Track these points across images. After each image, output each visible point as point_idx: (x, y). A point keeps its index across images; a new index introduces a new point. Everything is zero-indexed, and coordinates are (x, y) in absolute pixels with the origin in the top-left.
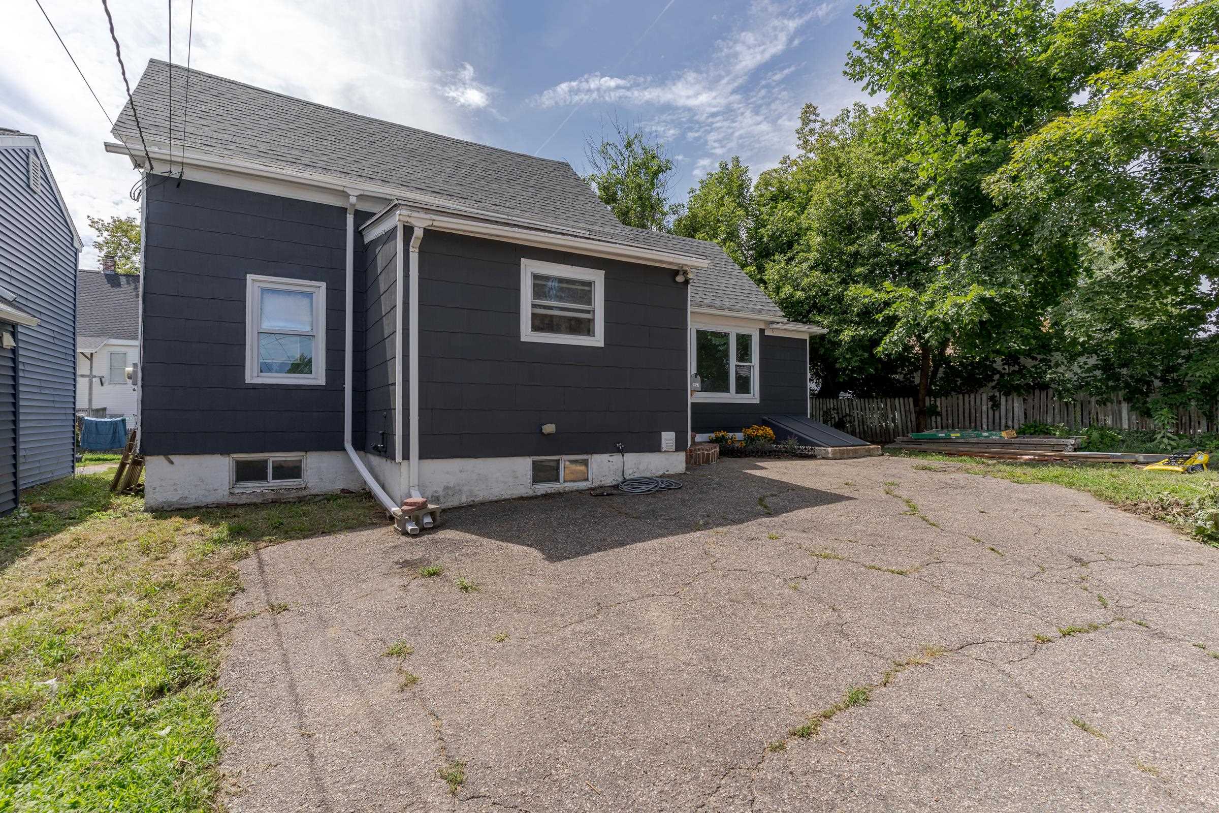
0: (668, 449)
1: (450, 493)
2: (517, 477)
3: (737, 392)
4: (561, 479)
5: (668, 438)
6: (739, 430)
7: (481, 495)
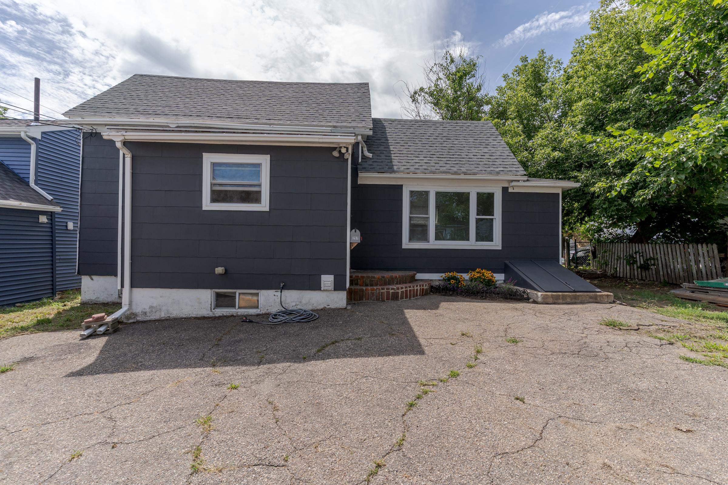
0: (326, 288)
1: (153, 310)
2: (201, 303)
3: (477, 240)
4: (237, 307)
5: (327, 280)
6: (466, 271)
7: (175, 313)
